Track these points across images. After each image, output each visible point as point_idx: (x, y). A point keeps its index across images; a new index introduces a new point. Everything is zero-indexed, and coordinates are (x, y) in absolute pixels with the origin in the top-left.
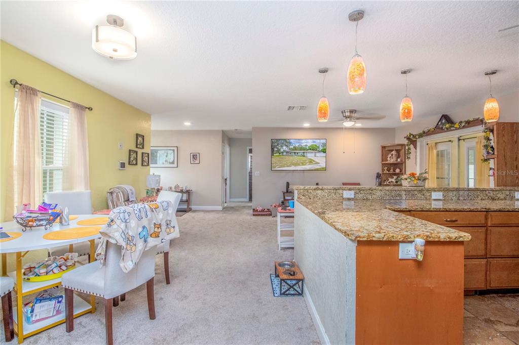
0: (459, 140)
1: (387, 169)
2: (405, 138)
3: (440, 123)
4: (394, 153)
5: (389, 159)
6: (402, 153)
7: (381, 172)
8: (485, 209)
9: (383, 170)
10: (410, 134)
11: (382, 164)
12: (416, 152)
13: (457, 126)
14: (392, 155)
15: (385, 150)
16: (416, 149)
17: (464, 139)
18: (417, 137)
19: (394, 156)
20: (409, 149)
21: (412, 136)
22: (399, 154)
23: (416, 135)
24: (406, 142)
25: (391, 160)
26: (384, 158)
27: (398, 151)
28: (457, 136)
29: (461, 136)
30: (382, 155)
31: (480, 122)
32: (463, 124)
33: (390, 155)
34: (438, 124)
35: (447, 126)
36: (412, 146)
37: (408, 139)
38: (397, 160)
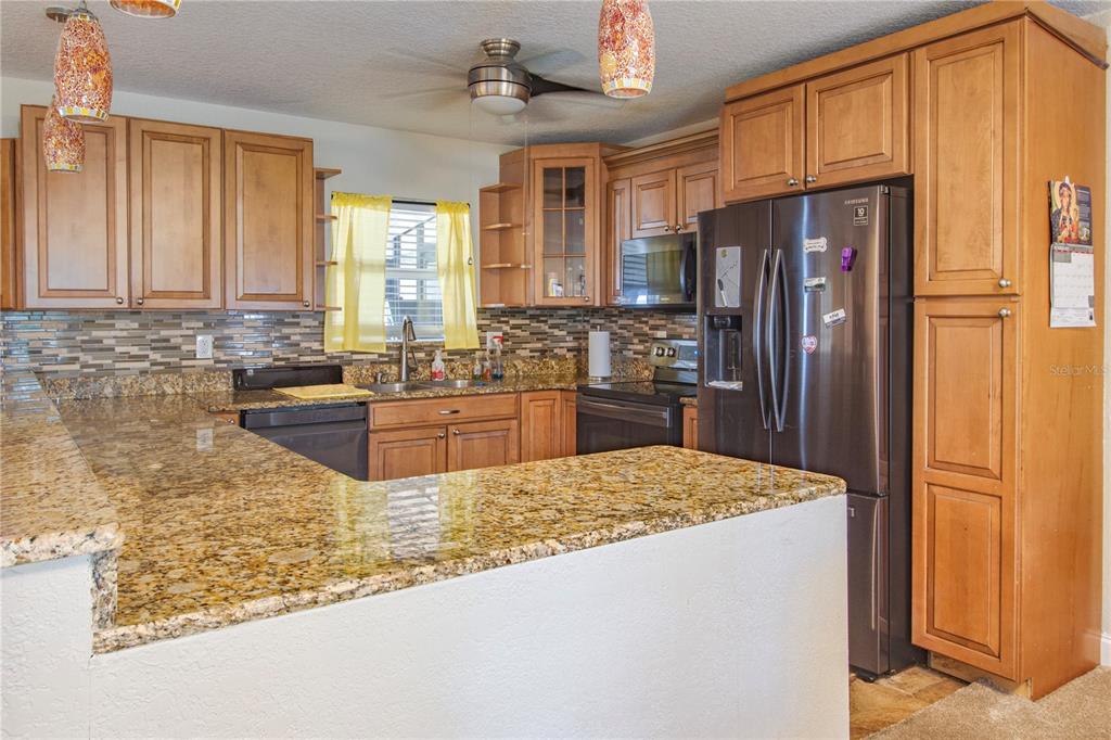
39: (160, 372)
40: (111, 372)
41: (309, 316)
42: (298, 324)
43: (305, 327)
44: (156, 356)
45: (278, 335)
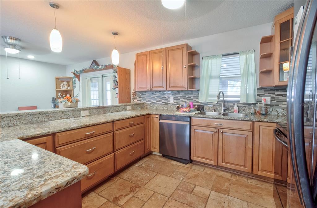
0: (103, 77)
1: (60, 95)
2: (72, 72)
3: (92, 65)
4: (65, 83)
5: (61, 87)
6: (71, 83)
7: (55, 97)
8: (112, 120)
9: (57, 95)
10: (75, 71)
11: (57, 91)
12: (80, 83)
13: (100, 67)
14: (64, 84)
15: (59, 81)
16: (79, 81)
17: (105, 77)
18: (79, 73)
19: (65, 85)
20: (75, 81)
21: (76, 72)
22: (69, 84)
23: (78, 71)
24: (72, 76)
25: (64, 87)
26: (57, 86)
27: (68, 82)
28: (102, 74)
29: (103, 75)
30: (56, 84)
31: (111, 66)
32: (103, 67)
33: (62, 85)
34: (91, 66)
35: (96, 67)
36: (77, 79)
37: (74, 73)
38: (67, 88)
39: (164, 104)
40: (156, 104)
41: (195, 92)
42: (193, 94)
43: (195, 95)
44: (163, 101)
45: (188, 97)
